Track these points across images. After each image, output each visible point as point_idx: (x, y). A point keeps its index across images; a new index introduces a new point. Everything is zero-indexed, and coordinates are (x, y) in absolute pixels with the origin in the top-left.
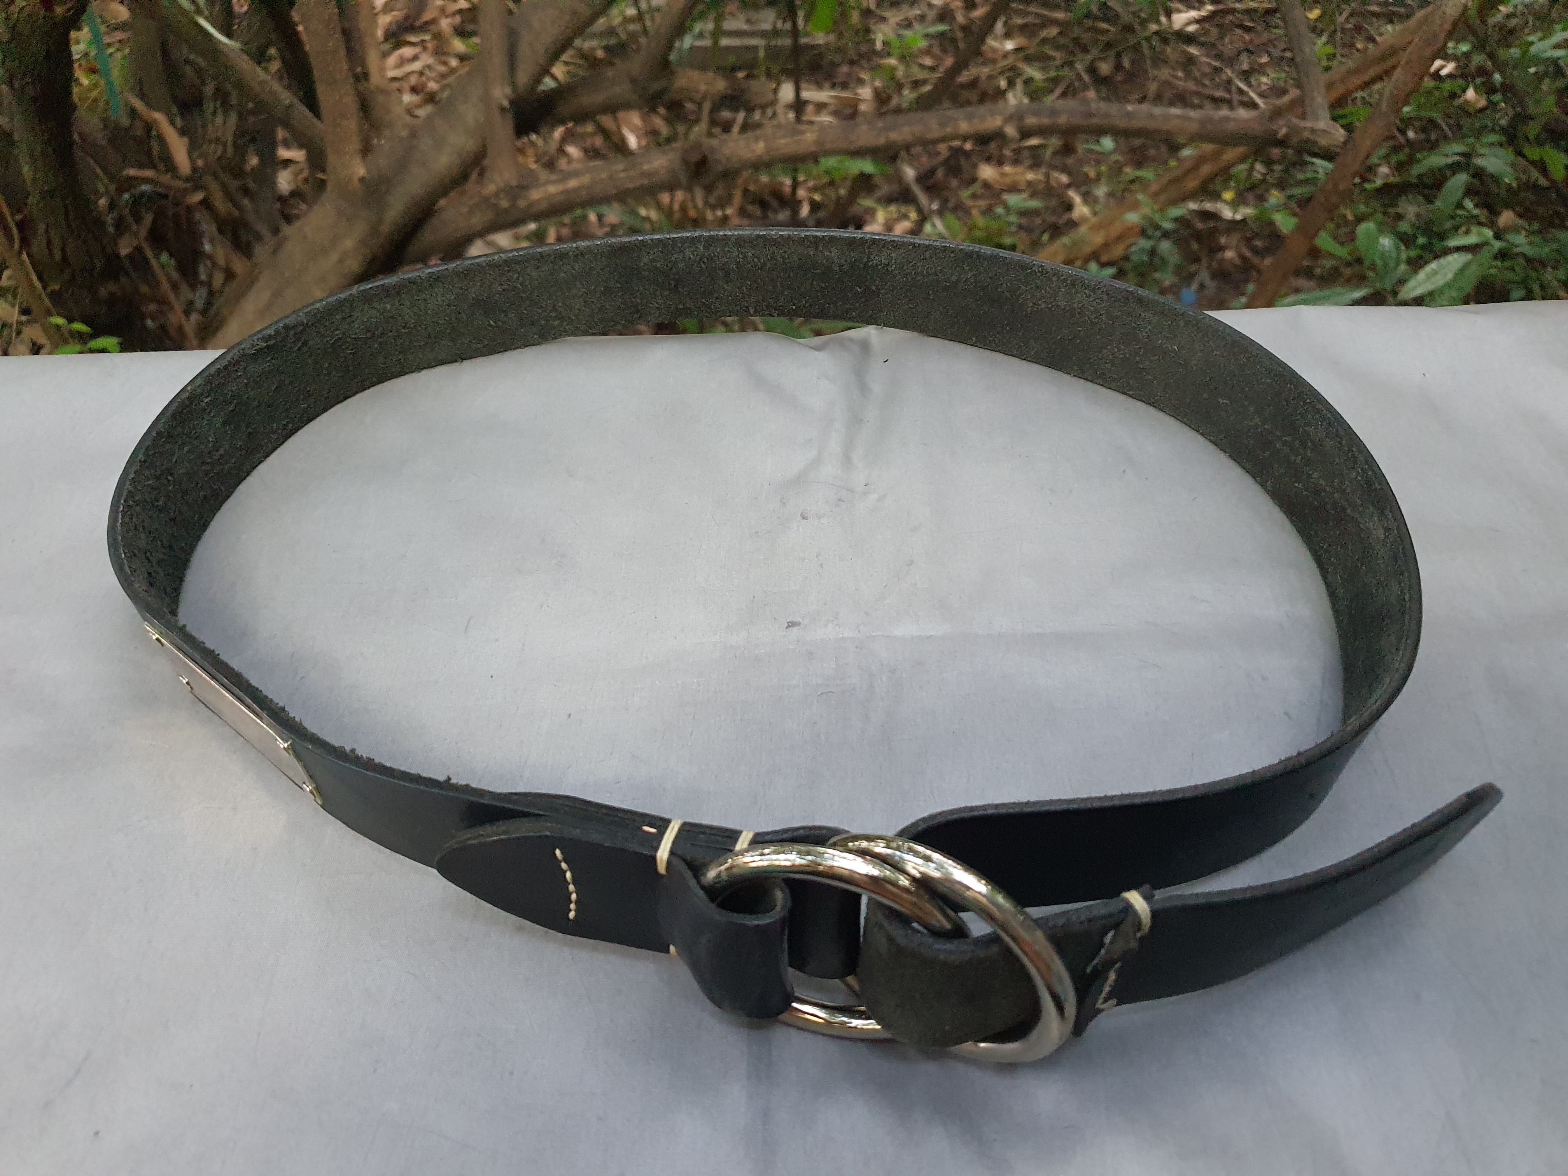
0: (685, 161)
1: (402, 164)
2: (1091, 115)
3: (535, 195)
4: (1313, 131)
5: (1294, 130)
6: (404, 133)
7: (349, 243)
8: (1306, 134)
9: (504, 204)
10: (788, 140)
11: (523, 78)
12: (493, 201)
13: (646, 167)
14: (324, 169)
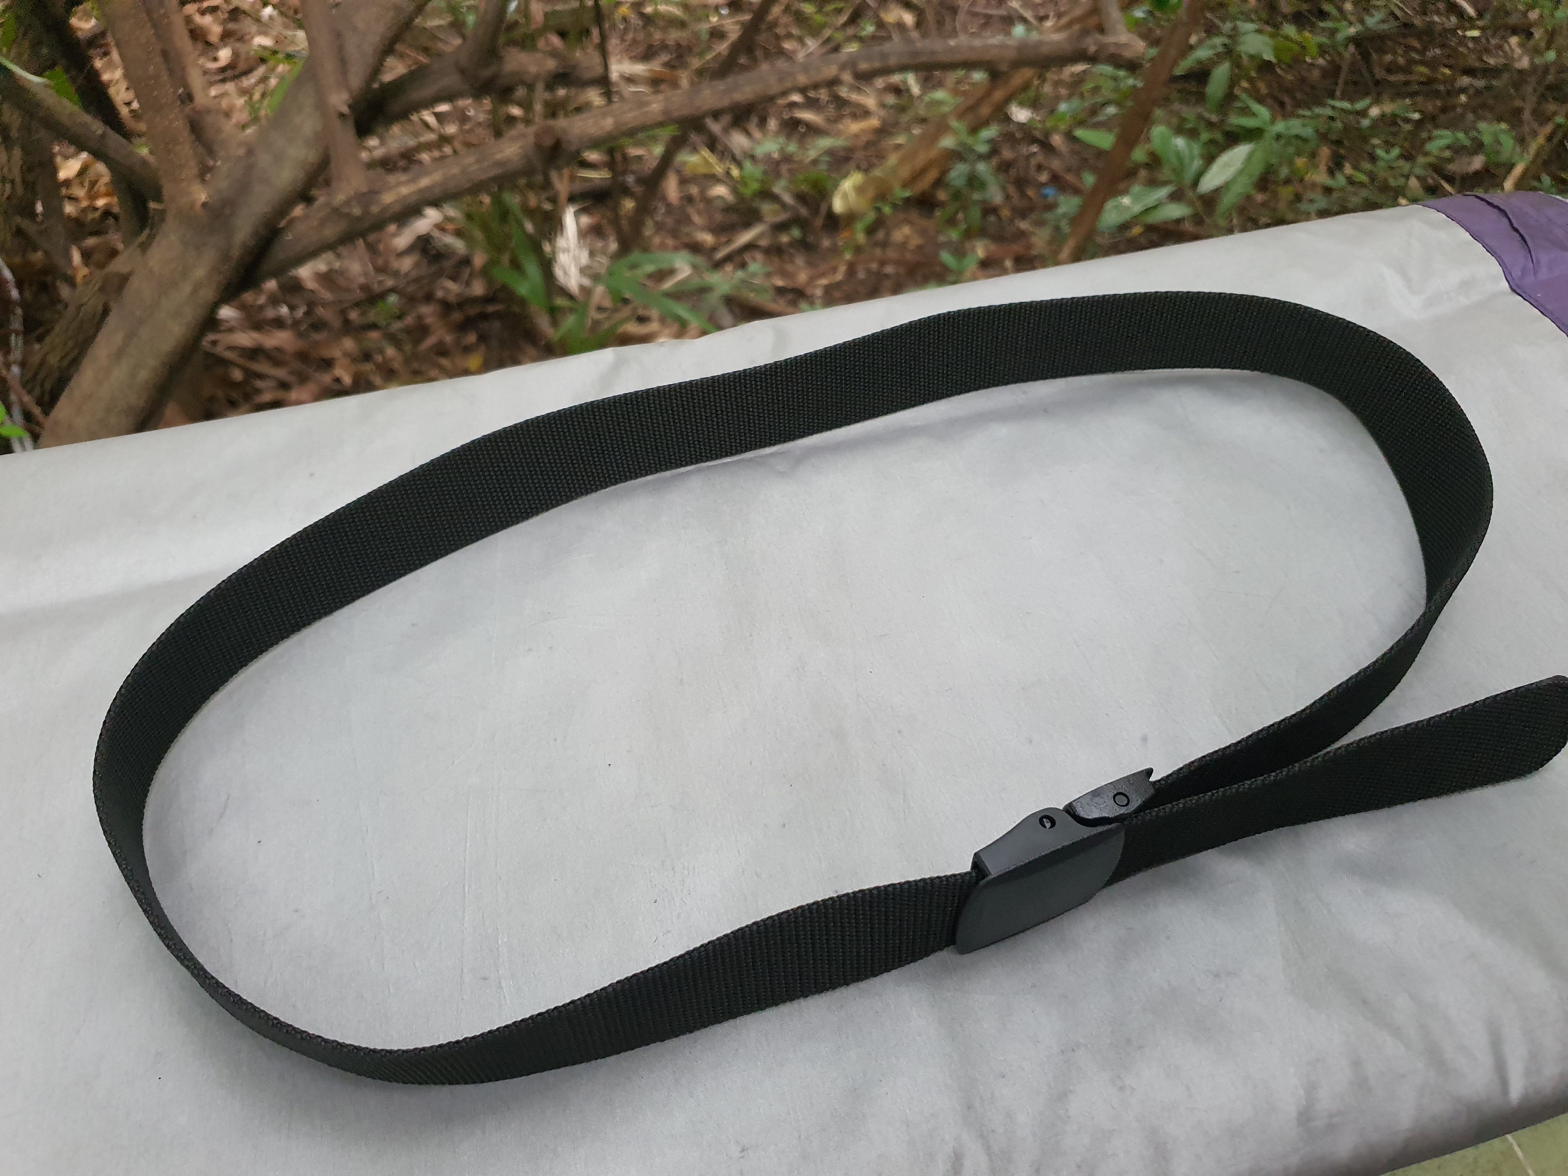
0: (538, 146)
1: (243, 186)
2: (916, 54)
3: (388, 198)
4: (1116, 44)
5: (1102, 47)
6: (241, 152)
7: (200, 272)
8: (1112, 50)
9: (357, 211)
10: (636, 113)
11: (356, 80)
12: (346, 210)
13: (499, 156)
14: (158, 198)
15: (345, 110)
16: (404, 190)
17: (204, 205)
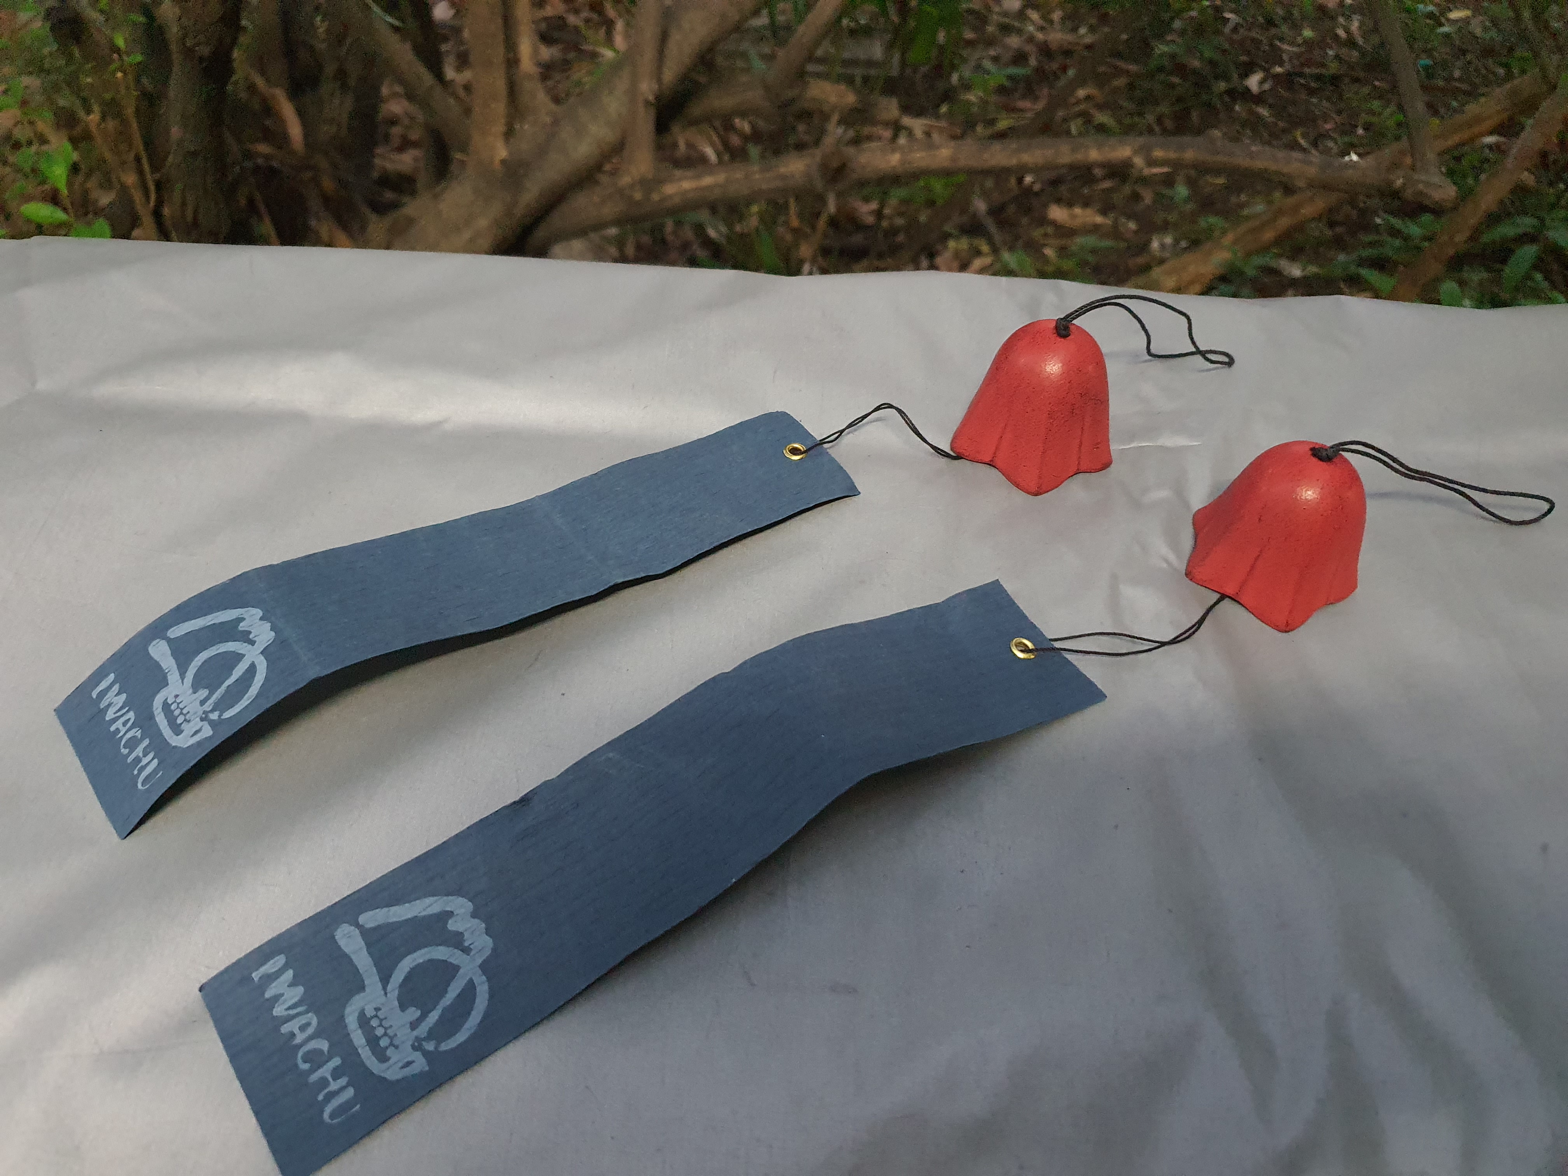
0: (823, 167)
1: (542, 151)
3: (671, 190)
4: (1428, 184)
5: (1409, 182)
6: (548, 120)
8: (1420, 187)
10: (923, 154)
12: (629, 193)
14: (464, 149)
15: (651, 98)
16: (687, 185)
17: (503, 162)
